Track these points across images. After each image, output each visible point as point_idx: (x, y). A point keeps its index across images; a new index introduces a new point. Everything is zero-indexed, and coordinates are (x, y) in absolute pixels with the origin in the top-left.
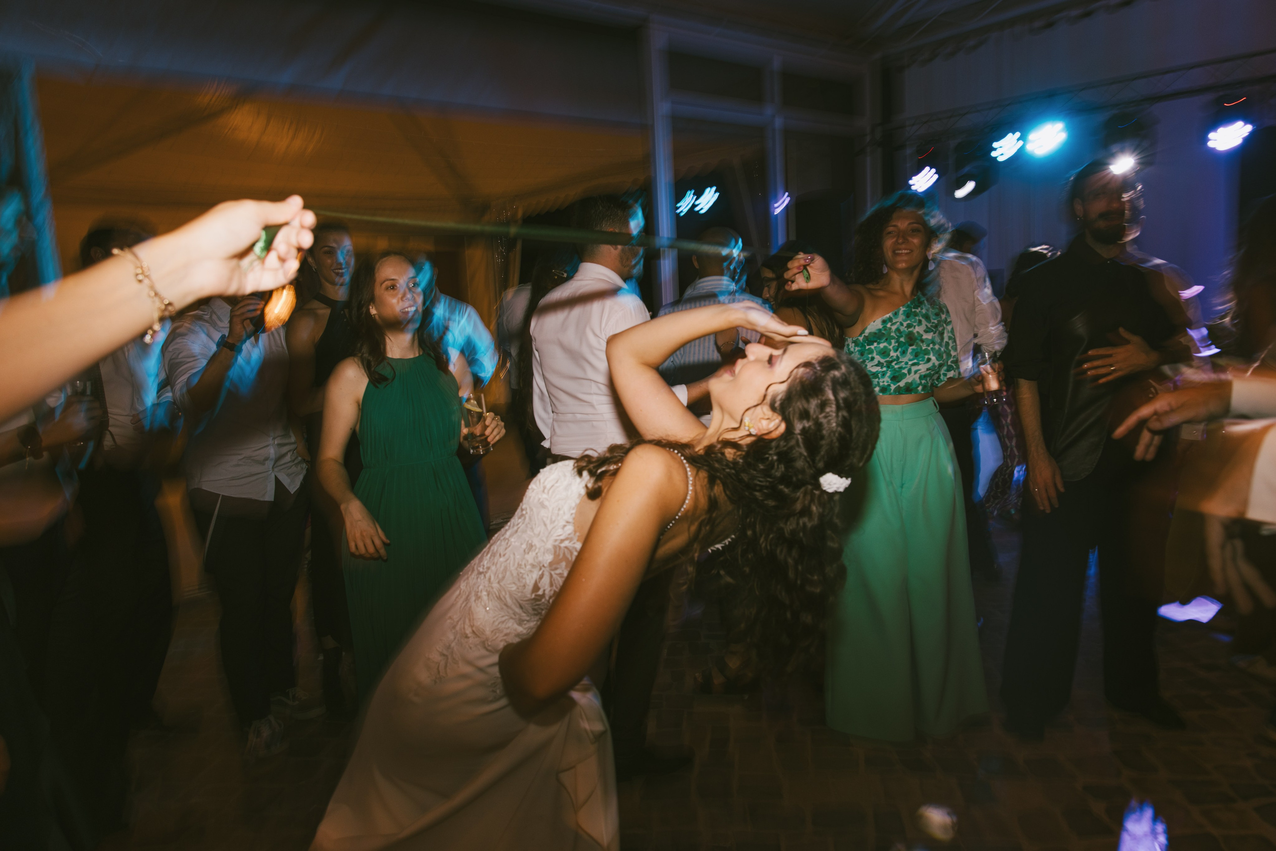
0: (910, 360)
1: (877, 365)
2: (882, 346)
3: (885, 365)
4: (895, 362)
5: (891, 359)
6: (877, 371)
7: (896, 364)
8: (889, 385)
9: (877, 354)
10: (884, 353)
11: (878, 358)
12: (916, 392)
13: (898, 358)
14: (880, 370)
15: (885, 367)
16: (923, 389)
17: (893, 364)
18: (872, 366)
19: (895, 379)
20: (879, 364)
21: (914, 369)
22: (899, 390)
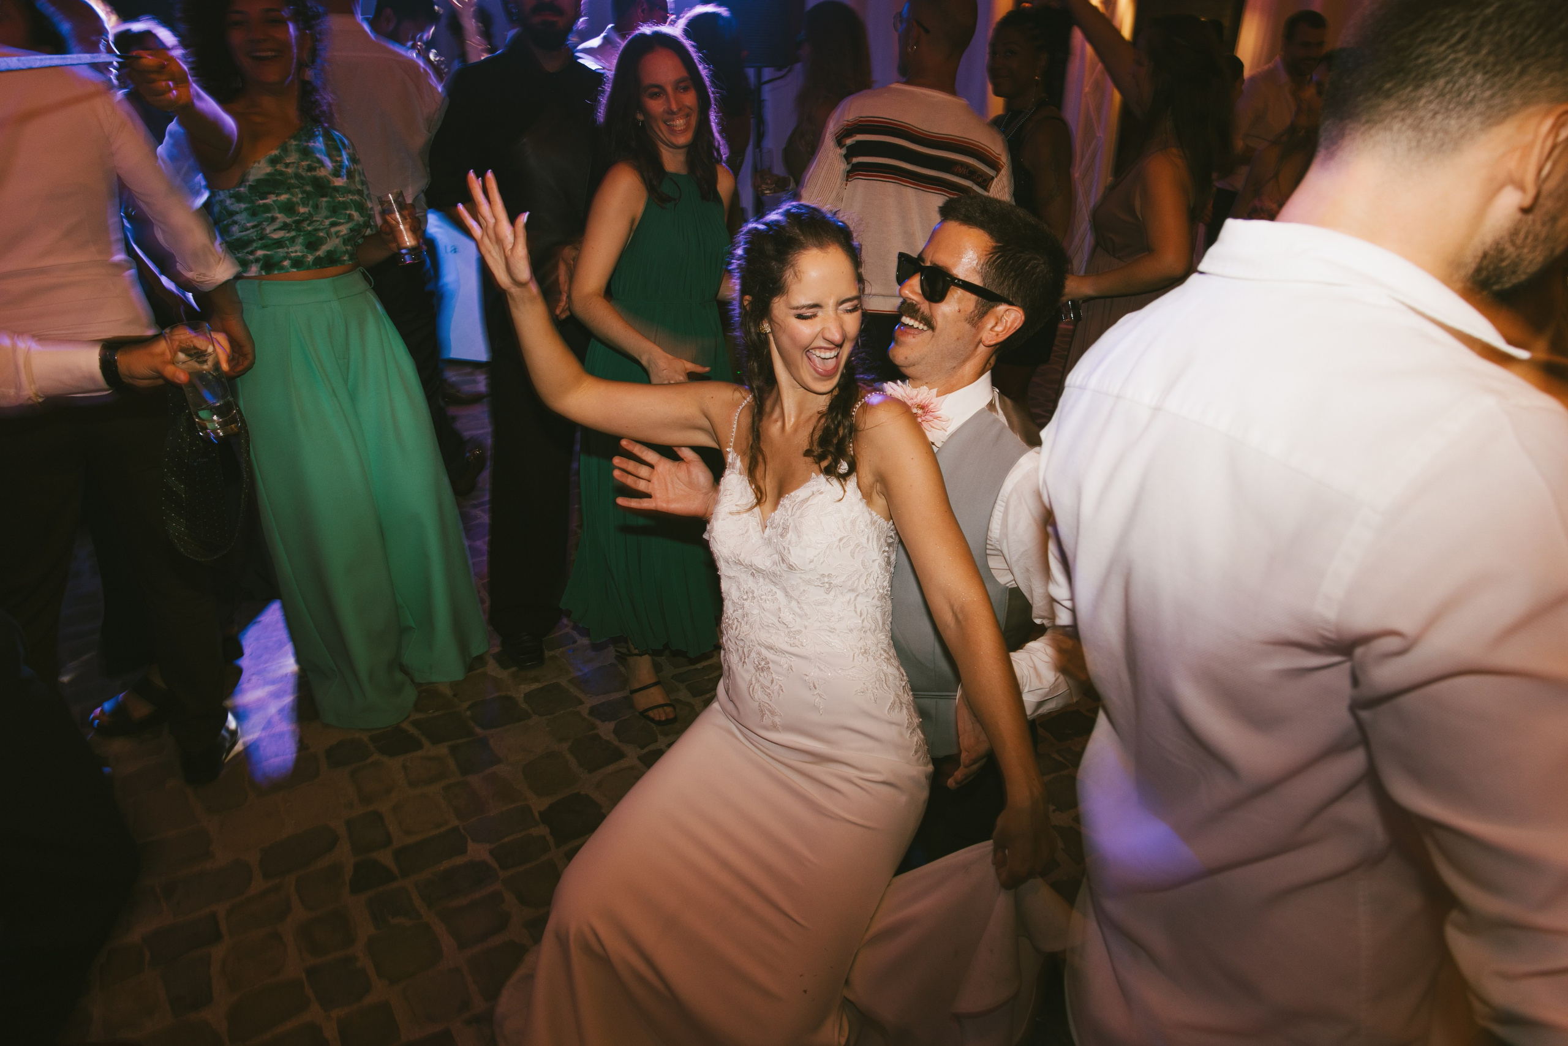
0: (327, 218)
1: (280, 229)
2: (284, 197)
3: (293, 227)
4: (308, 222)
5: (301, 218)
6: (283, 237)
7: (309, 225)
8: (304, 256)
9: (280, 213)
10: (289, 208)
11: (281, 218)
12: (342, 262)
13: (311, 215)
14: (288, 235)
15: (294, 230)
16: (350, 259)
17: (305, 224)
18: (275, 230)
19: (312, 246)
20: (285, 227)
21: (333, 230)
22: (319, 262)
